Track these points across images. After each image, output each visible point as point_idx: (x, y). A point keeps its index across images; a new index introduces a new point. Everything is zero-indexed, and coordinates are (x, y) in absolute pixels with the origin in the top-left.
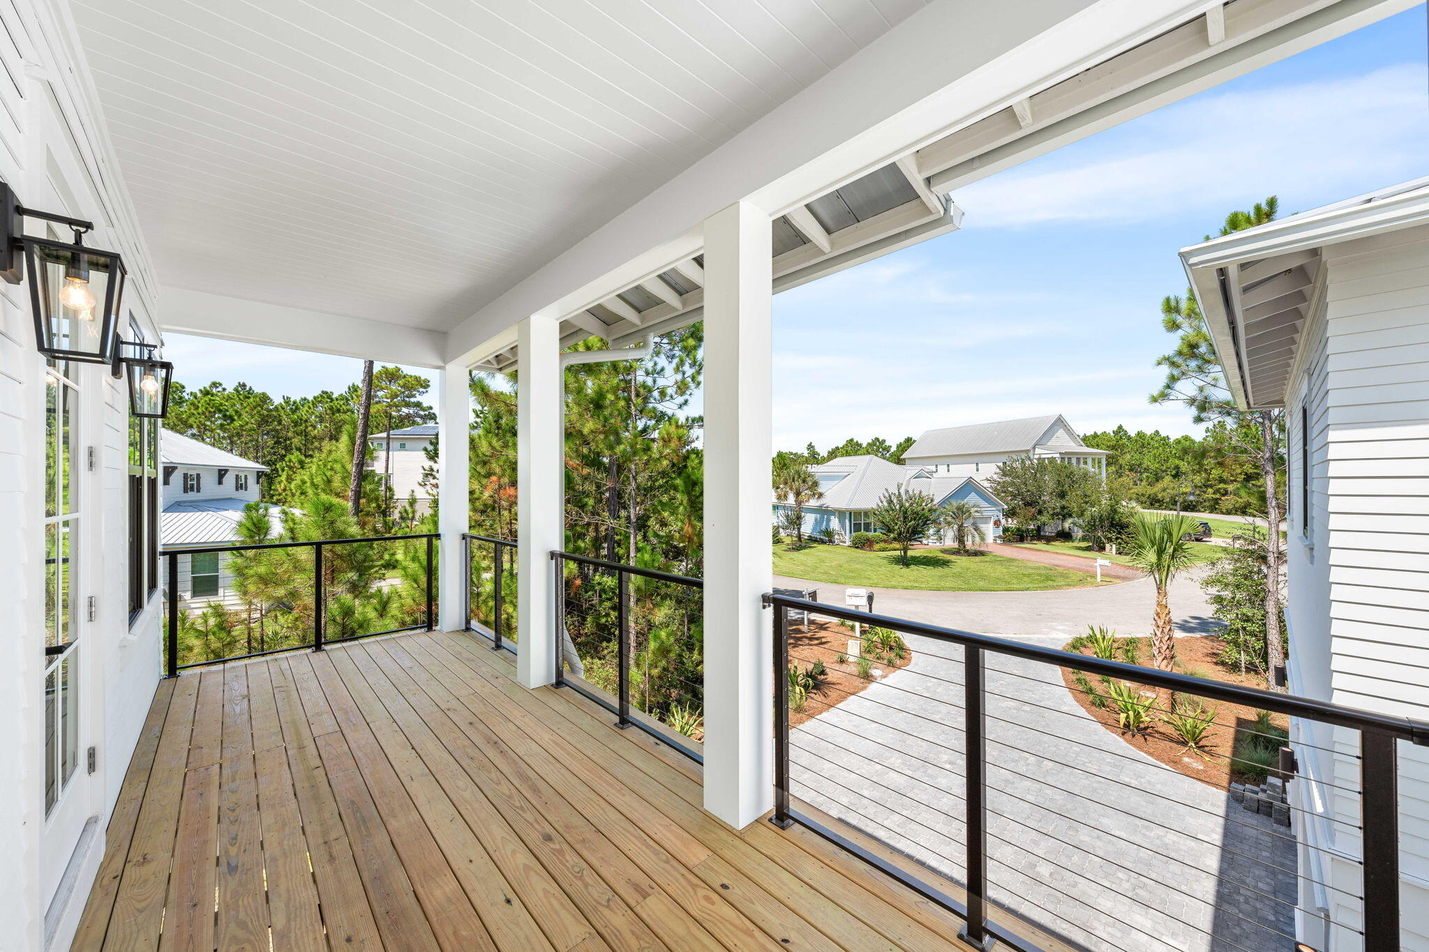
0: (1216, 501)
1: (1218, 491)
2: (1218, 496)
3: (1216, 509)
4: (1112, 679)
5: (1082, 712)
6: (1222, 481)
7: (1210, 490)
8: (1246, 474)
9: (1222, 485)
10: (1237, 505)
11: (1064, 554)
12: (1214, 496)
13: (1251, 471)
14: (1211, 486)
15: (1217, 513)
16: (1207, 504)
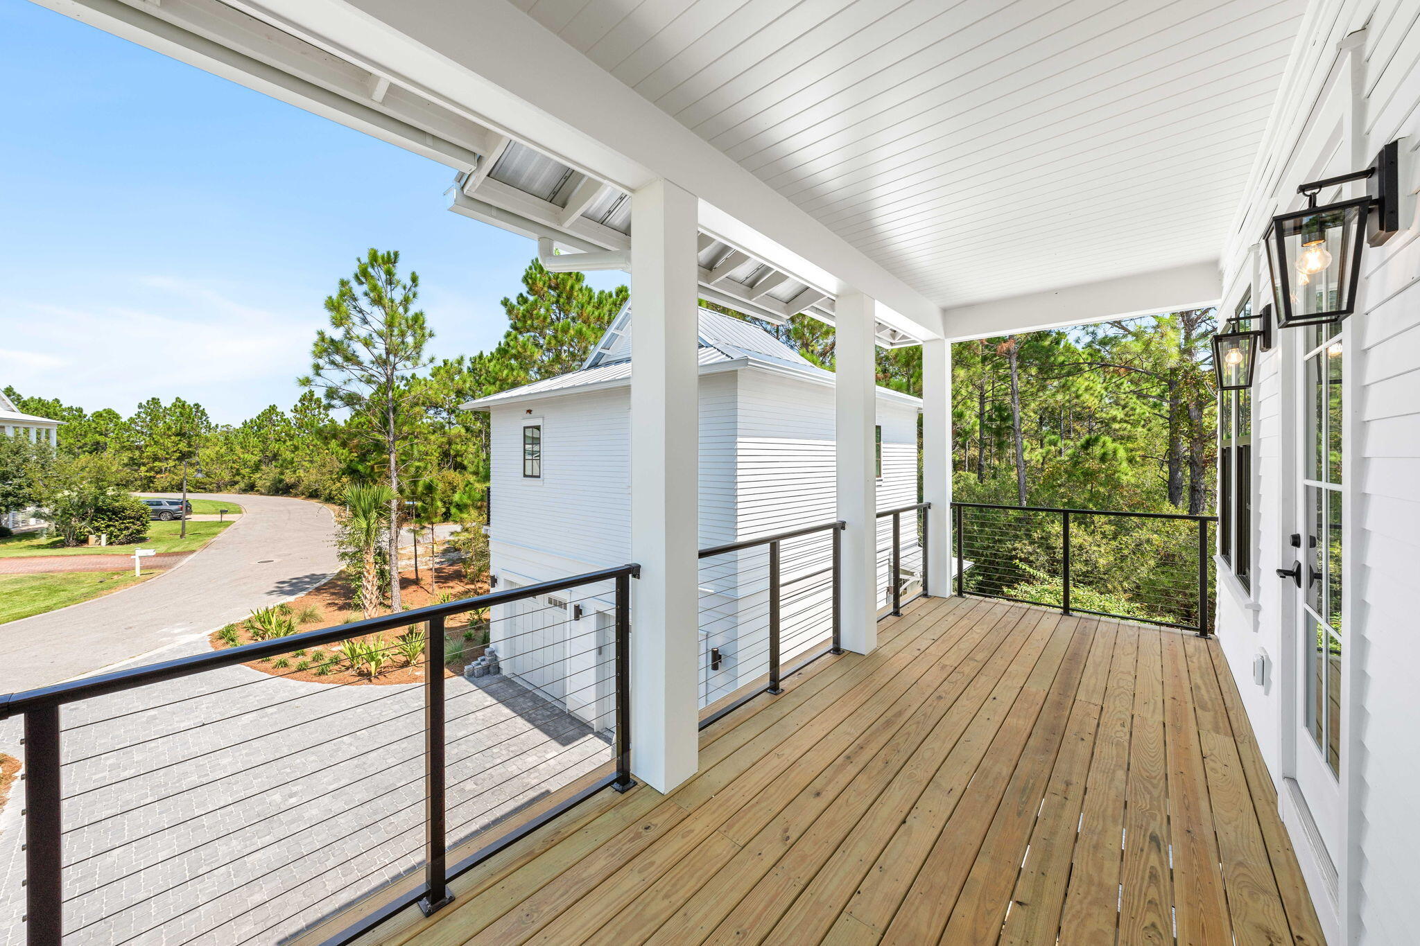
0: (151, 480)
1: (151, 469)
2: (152, 474)
3: (149, 488)
4: (305, 650)
5: (318, 686)
6: (156, 458)
7: (143, 468)
8: (181, 452)
9: (157, 464)
10: (173, 483)
11: (35, 557)
12: (148, 474)
13: (187, 449)
14: (144, 465)
15: (151, 492)
16: (139, 483)
